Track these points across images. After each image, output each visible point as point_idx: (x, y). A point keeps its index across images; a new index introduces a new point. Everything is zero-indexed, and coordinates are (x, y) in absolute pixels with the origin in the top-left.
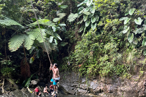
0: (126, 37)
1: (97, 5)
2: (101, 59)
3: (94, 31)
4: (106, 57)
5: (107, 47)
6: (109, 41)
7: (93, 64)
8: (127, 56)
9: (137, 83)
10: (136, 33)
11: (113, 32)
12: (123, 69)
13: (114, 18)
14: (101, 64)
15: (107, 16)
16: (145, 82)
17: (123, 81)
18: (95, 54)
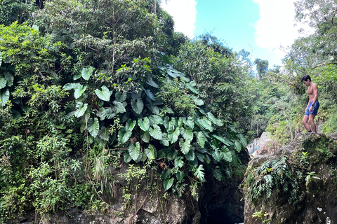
0: (83, 125)
1: (5, 50)
2: (33, 173)
3: (5, 107)
4: (44, 168)
5: (43, 145)
6: (46, 131)
7: (13, 185)
8: (93, 165)
9: (121, 219)
10: (103, 119)
11: (52, 112)
12: (88, 193)
13: (49, 83)
14: (35, 185)
15: (34, 77)
16: (137, 216)
17: (93, 218)
18: (17, 162)
